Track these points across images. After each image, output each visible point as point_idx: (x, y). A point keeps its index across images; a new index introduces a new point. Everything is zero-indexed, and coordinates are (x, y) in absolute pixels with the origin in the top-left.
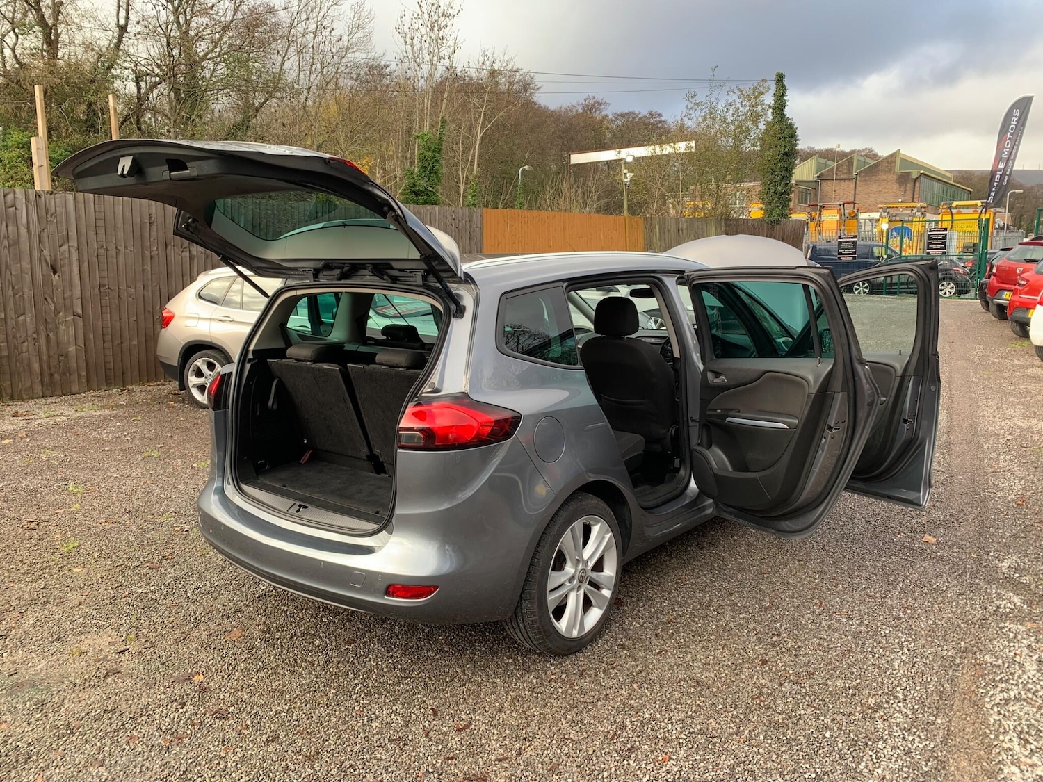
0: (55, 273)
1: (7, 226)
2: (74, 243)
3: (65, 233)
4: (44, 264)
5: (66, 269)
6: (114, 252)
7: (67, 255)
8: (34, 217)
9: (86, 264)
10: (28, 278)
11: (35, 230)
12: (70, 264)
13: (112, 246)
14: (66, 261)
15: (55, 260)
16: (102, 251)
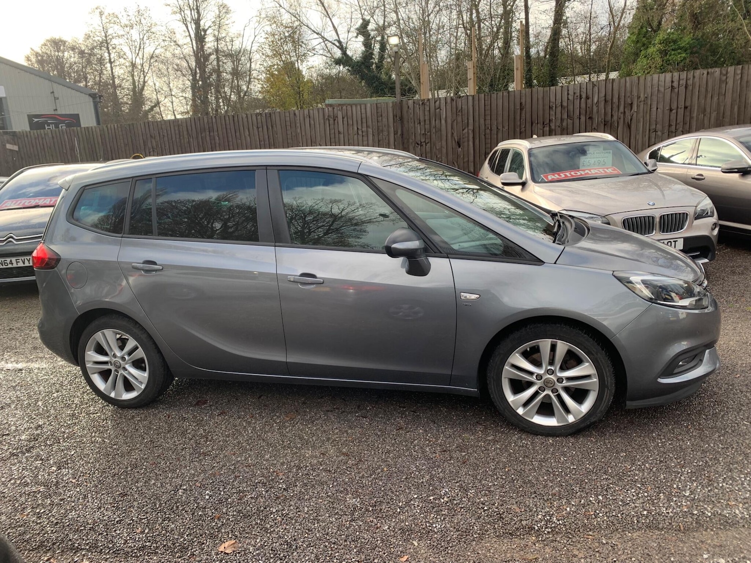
0: (459, 147)
1: (435, 120)
2: (471, 127)
3: (466, 121)
4: (454, 142)
5: (466, 144)
6: (494, 131)
7: (467, 135)
8: (449, 114)
9: (478, 140)
10: (444, 150)
11: (449, 121)
12: (468, 141)
13: (494, 128)
14: (466, 139)
15: (460, 139)
16: (488, 131)
